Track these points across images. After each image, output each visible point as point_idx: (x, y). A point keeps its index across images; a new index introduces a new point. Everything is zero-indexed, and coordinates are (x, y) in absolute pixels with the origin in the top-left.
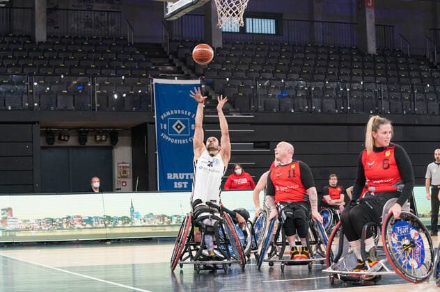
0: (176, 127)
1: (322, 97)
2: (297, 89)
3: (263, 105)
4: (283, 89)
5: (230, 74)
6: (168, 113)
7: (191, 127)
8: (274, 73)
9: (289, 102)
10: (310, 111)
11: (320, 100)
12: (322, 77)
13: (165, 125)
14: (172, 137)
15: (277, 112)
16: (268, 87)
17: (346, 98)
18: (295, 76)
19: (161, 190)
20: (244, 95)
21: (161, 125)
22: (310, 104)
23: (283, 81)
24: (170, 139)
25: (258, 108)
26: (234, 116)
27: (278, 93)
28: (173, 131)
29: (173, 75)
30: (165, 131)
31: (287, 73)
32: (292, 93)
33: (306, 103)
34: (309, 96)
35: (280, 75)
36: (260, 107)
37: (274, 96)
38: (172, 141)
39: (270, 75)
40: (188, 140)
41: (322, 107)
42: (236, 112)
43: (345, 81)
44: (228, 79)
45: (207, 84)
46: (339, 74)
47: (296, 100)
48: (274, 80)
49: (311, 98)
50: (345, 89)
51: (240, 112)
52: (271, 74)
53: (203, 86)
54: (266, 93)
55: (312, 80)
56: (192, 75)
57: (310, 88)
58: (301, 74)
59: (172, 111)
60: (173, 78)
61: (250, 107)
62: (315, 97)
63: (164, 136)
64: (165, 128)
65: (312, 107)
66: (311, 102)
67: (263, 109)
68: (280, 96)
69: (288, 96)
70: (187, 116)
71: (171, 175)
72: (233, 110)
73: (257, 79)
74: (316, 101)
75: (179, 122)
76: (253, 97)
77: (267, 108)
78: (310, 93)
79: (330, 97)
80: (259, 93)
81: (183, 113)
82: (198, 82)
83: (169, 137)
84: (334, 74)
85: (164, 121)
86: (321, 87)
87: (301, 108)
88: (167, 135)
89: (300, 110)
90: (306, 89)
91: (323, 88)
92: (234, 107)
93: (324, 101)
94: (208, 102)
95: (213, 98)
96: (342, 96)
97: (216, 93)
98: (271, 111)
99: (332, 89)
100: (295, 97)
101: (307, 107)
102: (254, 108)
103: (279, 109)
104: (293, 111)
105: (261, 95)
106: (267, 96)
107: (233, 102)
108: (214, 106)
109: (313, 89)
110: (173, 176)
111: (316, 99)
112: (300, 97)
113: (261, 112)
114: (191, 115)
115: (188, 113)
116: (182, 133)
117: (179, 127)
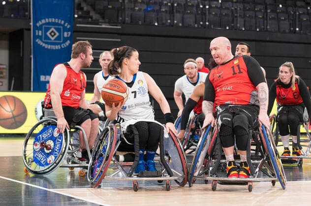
0: (50, 34)
1: (184, 13)
2: (161, 4)
3: (130, 18)
4: (148, 3)
6: (43, 21)
7: (63, 35)
9: (153, 16)
10: (172, 25)
11: (181, 15)
13: (40, 32)
14: (46, 43)
15: (142, 24)
16: (135, 2)
17: (205, 14)
19: (34, 91)
20: (113, 8)
21: (37, 31)
22: (172, 19)
24: (44, 45)
25: (125, 20)
26: (104, 26)
27: (144, 7)
28: (47, 38)
30: (40, 38)
32: (157, 8)
33: (168, 18)
34: (171, 11)
36: (127, 19)
37: (140, 10)
38: (46, 46)
40: (61, 46)
41: (183, 21)
42: (105, 23)
47: (160, 14)
49: (173, 13)
50: (204, 6)
51: (109, 23)
54: (133, 7)
57: (173, 4)
59: (47, 20)
61: (118, 18)
62: (178, 12)
64: (40, 34)
65: (174, 20)
66: (174, 16)
67: (129, 22)
68: (146, 10)
69: (153, 11)
70: (60, 25)
71: (44, 77)
72: (103, 21)
74: (178, 16)
75: (53, 29)
76: (120, 10)
77: (134, 21)
78: (173, 10)
79: (191, 13)
80: (127, 6)
81: (57, 22)
83: (44, 42)
85: (40, 28)
86: (183, 3)
87: (164, 22)
88: (42, 41)
89: (163, 24)
90: (169, 4)
91: (184, 4)
92: (103, 18)
93: (186, 16)
94: (80, 13)
95: (85, 9)
96: (202, 12)
97: (88, 4)
98: (137, 23)
99: (192, 6)
100: (159, 11)
101: (169, 21)
102: (121, 20)
103: (145, 21)
104: (156, 24)
105: (128, 8)
106: (133, 9)
107: (103, 14)
108: (85, 17)
109: (176, 5)
110: (45, 79)
111: (178, 14)
112: (163, 12)
113: (127, 24)
114: (65, 23)
115: (61, 22)
116: (55, 40)
117: (53, 34)
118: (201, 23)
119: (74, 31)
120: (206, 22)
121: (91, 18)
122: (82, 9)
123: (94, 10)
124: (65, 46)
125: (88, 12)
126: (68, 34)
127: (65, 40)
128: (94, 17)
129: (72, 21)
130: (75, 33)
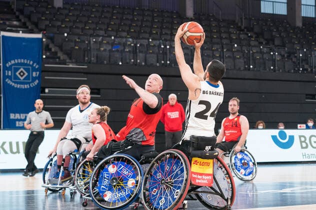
1: (146, 53)
2: (125, 45)
3: (95, 58)
4: (113, 44)
5: (68, 30)
6: (13, 62)
7: (32, 74)
8: (106, 30)
9: (118, 56)
10: (135, 64)
11: (144, 55)
12: (147, 36)
13: (10, 72)
14: (15, 82)
15: (107, 64)
16: (101, 43)
17: (166, 53)
18: (124, 34)
19: (4, 128)
20: (80, 48)
22: (135, 59)
23: (113, 38)
24: (13, 84)
25: (91, 60)
26: (71, 66)
27: (109, 48)
28: (16, 77)
29: (19, 29)
31: (117, 31)
32: (121, 48)
33: (131, 58)
34: (134, 51)
35: (111, 33)
36: (93, 59)
37: (105, 50)
38: (16, 86)
39: (102, 33)
40: (30, 85)
41: (145, 61)
42: (72, 63)
43: (166, 40)
44: (66, 35)
45: (47, 38)
46: (161, 34)
47: (124, 54)
48: (106, 37)
49: (136, 52)
50: (165, 46)
51: (76, 63)
52: (104, 32)
53: (44, 40)
54: (98, 47)
55: (137, 38)
56: (35, 30)
57: (135, 45)
58: (128, 32)
59: (16, 60)
60: (18, 32)
61: (84, 59)
62: (140, 52)
63: (8, 81)
64: (10, 74)
65: (137, 60)
66: (137, 56)
67: (95, 61)
68: (110, 51)
69: (118, 51)
70: (29, 65)
71: (14, 115)
72: (70, 61)
73: (91, 35)
75: (22, 69)
76: (87, 51)
77: (99, 60)
78: (136, 49)
79: (153, 53)
80: (92, 47)
81: (26, 62)
82: (40, 36)
83: (13, 82)
84: (157, 33)
85: (9, 69)
86: (145, 44)
87: (128, 61)
89: (127, 63)
90: (132, 45)
91: (147, 45)
92: (70, 59)
93: (148, 55)
94: (48, 54)
95: (53, 50)
96: (163, 52)
97: (56, 46)
98: (102, 63)
99: (154, 46)
100: (123, 51)
101: (132, 61)
102: (87, 60)
103: (110, 61)
104: (120, 63)
105: (94, 49)
106: (99, 50)
107: (69, 54)
108: (53, 57)
109: (138, 45)
110: (15, 116)
111: (141, 54)
112: (127, 51)
113: (93, 63)
114: (33, 64)
115: (30, 62)
116: (24, 79)
117: (22, 74)
118: (163, 62)
119: (42, 71)
120: (167, 61)
121: (59, 58)
122: (50, 50)
123: (61, 50)
124: (34, 85)
125: (56, 53)
126: (36, 74)
127: (34, 79)
128: (62, 58)
129: (41, 61)
130: (43, 73)
